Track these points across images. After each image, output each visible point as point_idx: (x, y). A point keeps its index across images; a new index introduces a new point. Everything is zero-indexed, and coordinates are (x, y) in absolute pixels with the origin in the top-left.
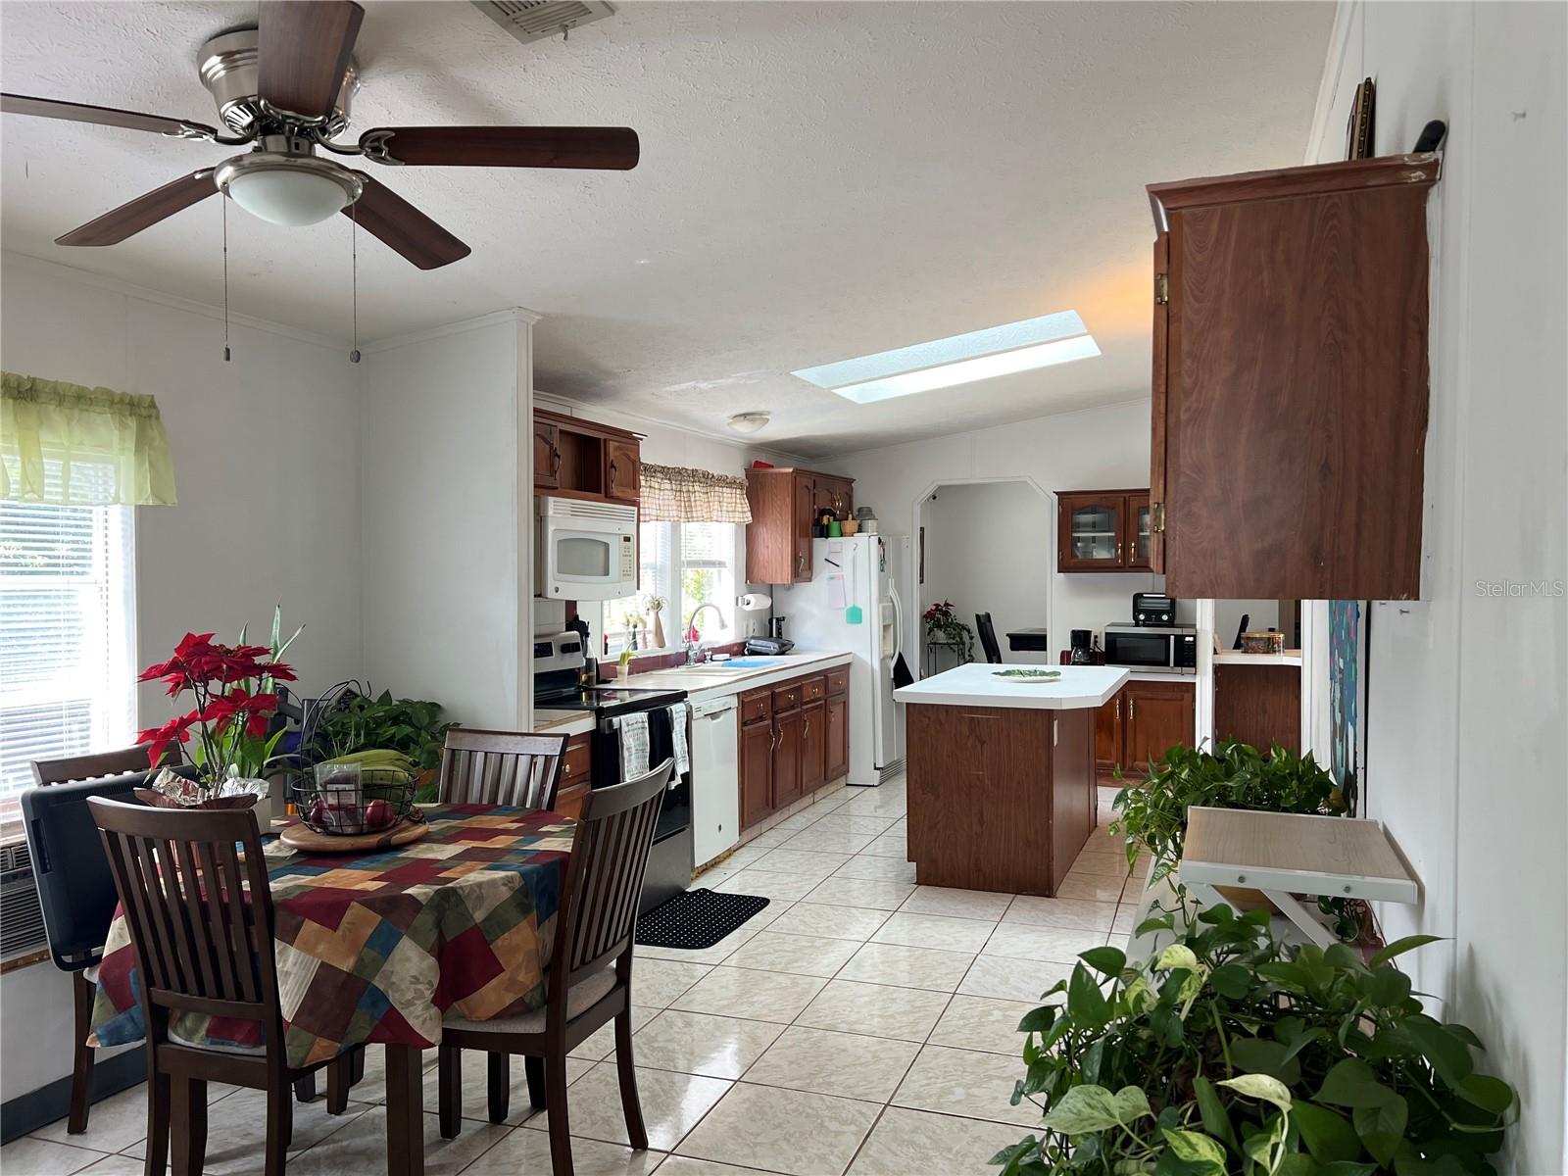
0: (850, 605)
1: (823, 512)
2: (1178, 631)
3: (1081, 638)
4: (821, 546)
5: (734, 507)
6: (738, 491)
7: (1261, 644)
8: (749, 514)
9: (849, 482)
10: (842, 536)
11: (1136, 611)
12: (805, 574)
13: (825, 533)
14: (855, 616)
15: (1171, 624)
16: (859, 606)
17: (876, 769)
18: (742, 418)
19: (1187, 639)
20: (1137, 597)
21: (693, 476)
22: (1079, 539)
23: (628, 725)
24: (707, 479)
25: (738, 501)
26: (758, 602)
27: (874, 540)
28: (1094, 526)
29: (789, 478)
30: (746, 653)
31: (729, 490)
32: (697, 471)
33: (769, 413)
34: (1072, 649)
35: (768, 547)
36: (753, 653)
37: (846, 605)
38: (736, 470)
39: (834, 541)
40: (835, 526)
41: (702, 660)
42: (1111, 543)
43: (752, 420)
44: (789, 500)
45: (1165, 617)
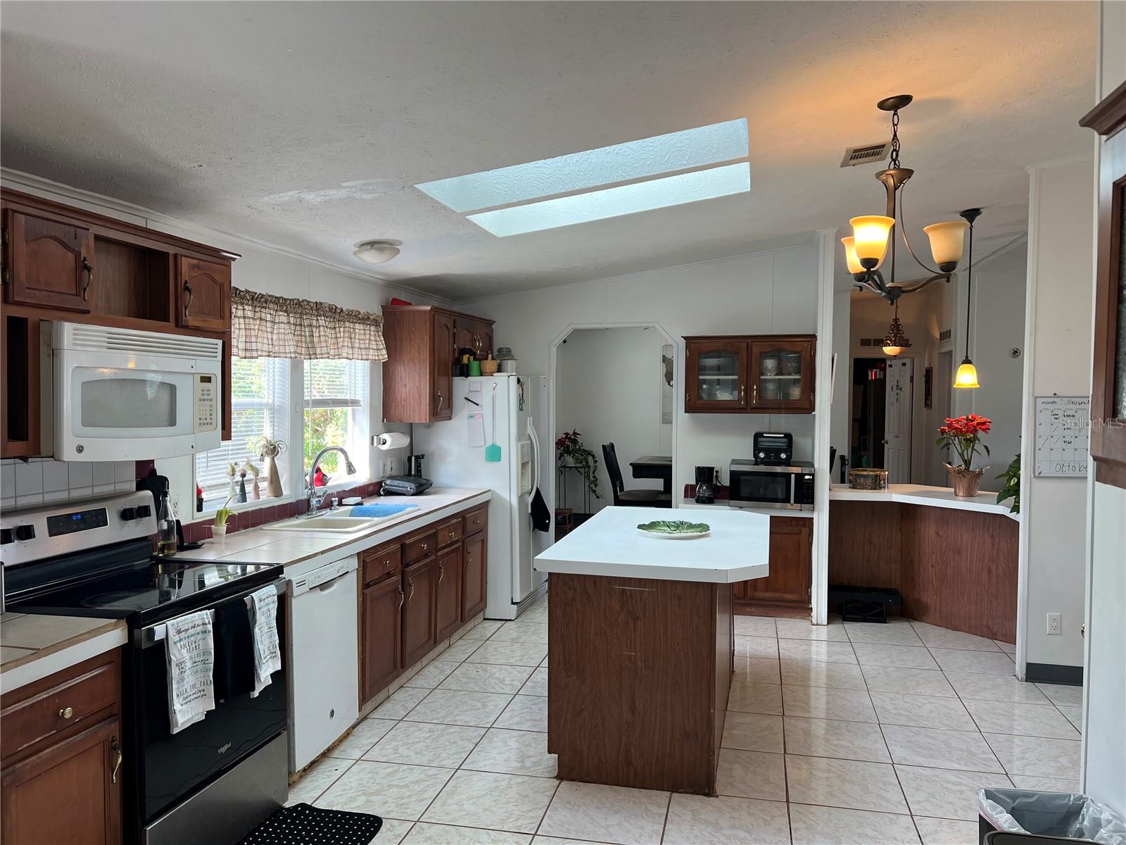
0: (489, 443)
1: (463, 351)
2: (797, 470)
3: (705, 474)
4: (462, 386)
5: (373, 344)
6: (373, 328)
7: (869, 481)
8: (384, 352)
9: (490, 323)
10: (481, 375)
11: (757, 449)
12: (445, 412)
13: (465, 372)
14: (494, 454)
15: (787, 463)
16: (498, 444)
17: (513, 603)
18: (369, 247)
19: (807, 477)
20: (758, 436)
21: (317, 310)
22: (704, 381)
23: (179, 632)
24: (335, 314)
25: (373, 338)
26: (393, 441)
27: (513, 380)
28: (719, 369)
29: (428, 317)
30: (382, 493)
31: (361, 327)
32: (321, 303)
33: (400, 243)
34: (697, 484)
35: (405, 386)
36: (389, 493)
37: (485, 444)
38: (371, 305)
39: (474, 381)
40: (475, 365)
41: (328, 505)
42: (734, 386)
43: (381, 250)
44: (427, 338)
45: (783, 456)
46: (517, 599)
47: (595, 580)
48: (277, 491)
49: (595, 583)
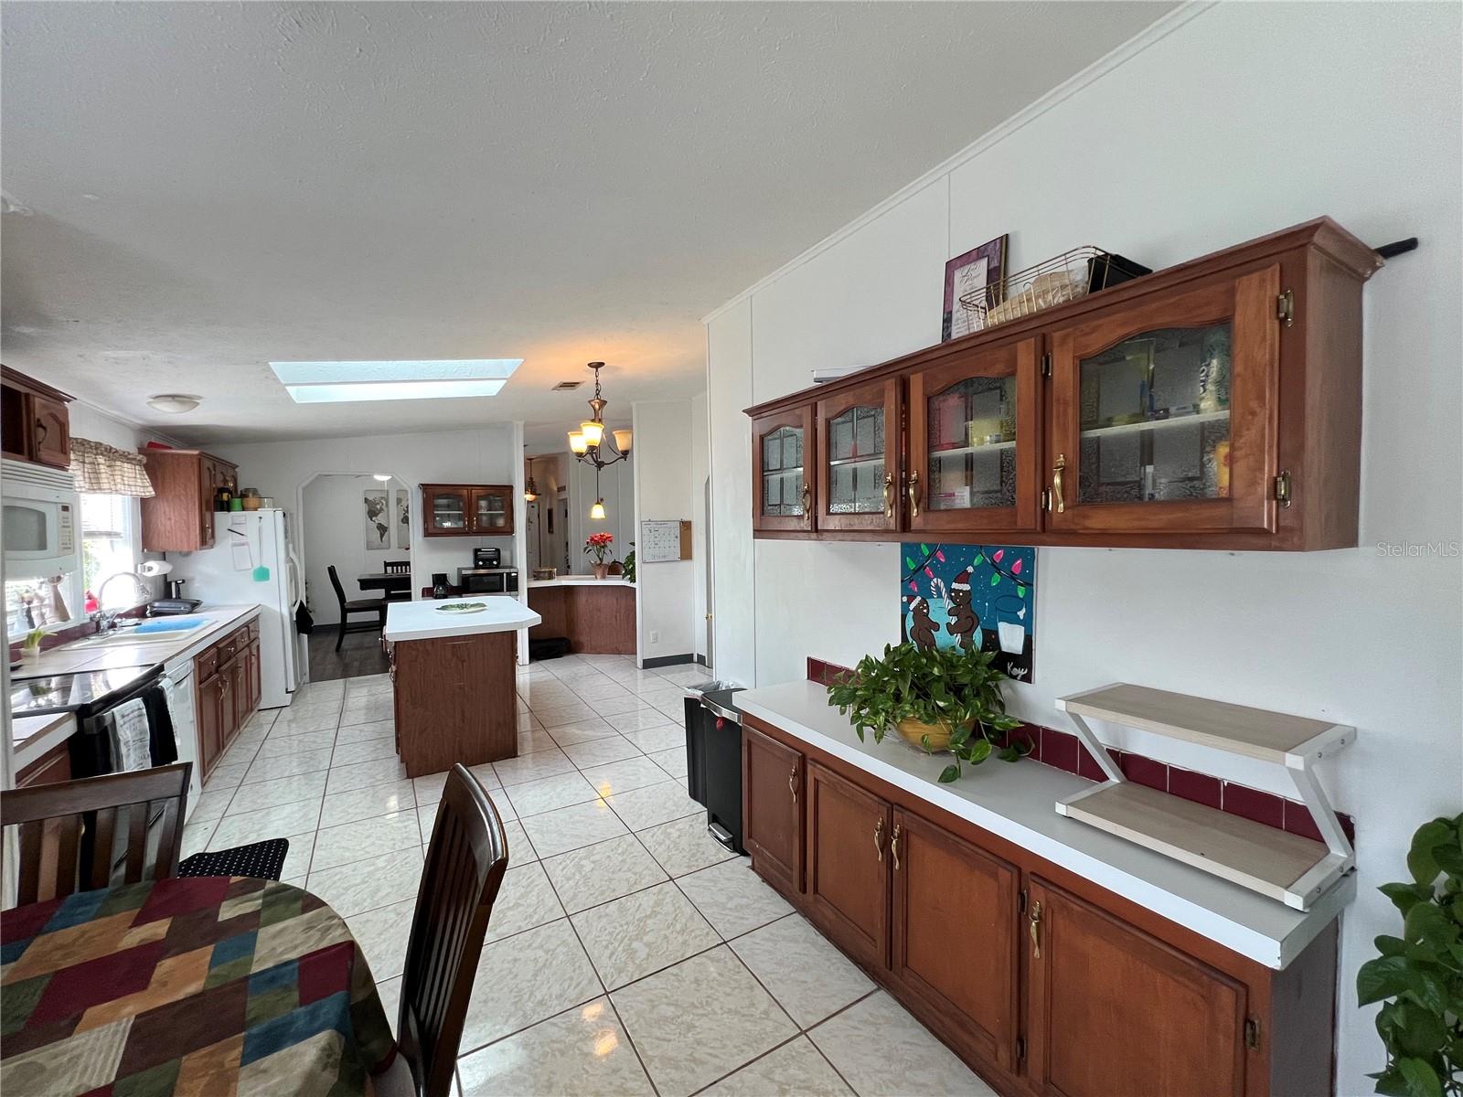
0: (257, 566)
1: (221, 491)
2: (507, 571)
3: (440, 579)
4: (220, 517)
5: (135, 483)
6: (137, 467)
7: (547, 575)
8: (151, 489)
9: (234, 467)
10: (243, 510)
11: (476, 559)
12: (210, 542)
13: (226, 507)
14: (262, 574)
15: (497, 567)
16: (265, 566)
17: (287, 692)
18: (170, 399)
19: (513, 574)
20: (476, 551)
21: (96, 449)
22: (438, 515)
23: (123, 716)
24: (111, 454)
25: (138, 476)
26: (157, 568)
27: (279, 514)
28: (449, 507)
29: (195, 461)
30: (149, 615)
31: (129, 466)
32: (101, 444)
33: (200, 398)
34: (434, 587)
35: (170, 519)
36: (156, 614)
37: (252, 566)
39: (236, 515)
40: (237, 502)
41: (113, 626)
42: (460, 518)
43: (182, 403)
44: (195, 478)
45: (495, 563)
46: (292, 688)
47: (433, 641)
48: (65, 617)
49: (433, 643)
